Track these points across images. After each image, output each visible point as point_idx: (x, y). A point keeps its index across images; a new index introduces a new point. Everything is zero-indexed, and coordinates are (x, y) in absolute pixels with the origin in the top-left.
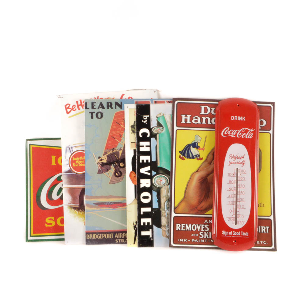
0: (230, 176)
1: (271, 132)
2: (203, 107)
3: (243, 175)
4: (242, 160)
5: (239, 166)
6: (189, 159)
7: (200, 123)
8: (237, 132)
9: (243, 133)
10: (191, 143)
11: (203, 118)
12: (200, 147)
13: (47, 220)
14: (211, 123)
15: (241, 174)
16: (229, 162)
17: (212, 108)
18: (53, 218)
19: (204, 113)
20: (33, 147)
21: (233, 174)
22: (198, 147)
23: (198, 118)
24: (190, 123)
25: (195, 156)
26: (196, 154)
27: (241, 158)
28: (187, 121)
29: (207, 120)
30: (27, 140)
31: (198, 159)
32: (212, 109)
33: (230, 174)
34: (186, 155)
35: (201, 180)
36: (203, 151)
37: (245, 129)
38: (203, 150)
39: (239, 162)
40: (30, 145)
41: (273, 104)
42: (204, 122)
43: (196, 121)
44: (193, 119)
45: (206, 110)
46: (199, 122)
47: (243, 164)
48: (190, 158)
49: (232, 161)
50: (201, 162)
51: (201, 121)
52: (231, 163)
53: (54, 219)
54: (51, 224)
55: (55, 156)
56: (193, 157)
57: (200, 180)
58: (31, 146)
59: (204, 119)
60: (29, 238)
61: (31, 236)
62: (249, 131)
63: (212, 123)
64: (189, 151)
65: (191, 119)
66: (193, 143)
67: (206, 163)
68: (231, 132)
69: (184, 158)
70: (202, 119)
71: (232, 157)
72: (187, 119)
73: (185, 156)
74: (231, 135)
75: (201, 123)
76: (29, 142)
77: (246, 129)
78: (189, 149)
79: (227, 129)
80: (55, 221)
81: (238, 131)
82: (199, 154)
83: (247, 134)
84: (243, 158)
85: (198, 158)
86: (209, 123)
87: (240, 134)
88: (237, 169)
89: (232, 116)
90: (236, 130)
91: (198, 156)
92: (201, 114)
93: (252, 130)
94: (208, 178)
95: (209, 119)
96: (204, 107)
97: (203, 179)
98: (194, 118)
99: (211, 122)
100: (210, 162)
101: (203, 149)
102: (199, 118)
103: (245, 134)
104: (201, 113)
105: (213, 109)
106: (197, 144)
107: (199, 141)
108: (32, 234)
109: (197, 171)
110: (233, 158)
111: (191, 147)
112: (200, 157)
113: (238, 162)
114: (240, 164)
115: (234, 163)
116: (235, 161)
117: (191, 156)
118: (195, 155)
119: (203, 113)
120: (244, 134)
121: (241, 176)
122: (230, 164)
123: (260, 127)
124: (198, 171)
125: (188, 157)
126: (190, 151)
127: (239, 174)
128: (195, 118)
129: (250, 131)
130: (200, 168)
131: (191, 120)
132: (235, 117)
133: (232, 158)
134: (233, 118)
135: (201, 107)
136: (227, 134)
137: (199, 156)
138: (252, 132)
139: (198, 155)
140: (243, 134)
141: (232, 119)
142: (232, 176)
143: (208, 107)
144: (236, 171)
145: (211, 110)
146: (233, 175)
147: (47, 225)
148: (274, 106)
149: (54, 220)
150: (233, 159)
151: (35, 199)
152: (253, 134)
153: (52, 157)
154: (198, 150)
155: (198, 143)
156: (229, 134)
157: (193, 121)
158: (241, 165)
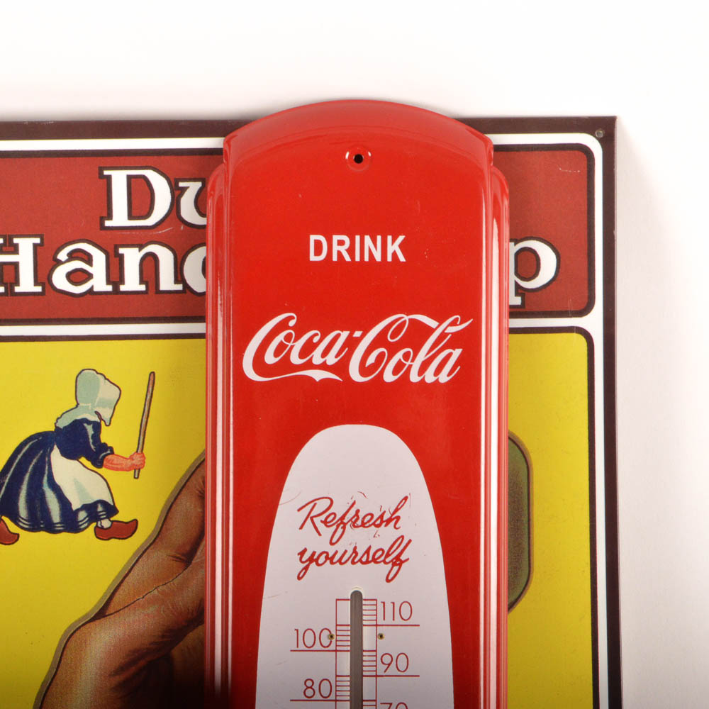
0: (309, 649)
1: (593, 322)
2: (119, 179)
3: (395, 641)
4: (384, 538)
5: (368, 580)
6: (43, 535)
7: (109, 288)
8: (351, 344)
9: (393, 350)
10: (52, 429)
11: (121, 251)
12: (116, 452)
14: (179, 287)
15: (380, 630)
16: (302, 554)
17: (181, 184)
19: (131, 217)
21: (326, 633)
22: (104, 448)
23: (88, 259)
24: (39, 289)
25: (82, 515)
26: (90, 501)
27: (382, 521)
28: (17, 283)
29: (149, 267)
31: (102, 534)
32: (184, 190)
33: (309, 634)
34: (23, 512)
35: (133, 669)
36: (136, 477)
37: (406, 318)
38: (137, 470)
39: (368, 552)
41: (605, 128)
42: (132, 282)
43: (77, 277)
44: (59, 263)
45: (140, 198)
46: (99, 283)
47: (398, 562)
48: (51, 529)
49: (319, 544)
50: (121, 551)
51: (115, 272)
52: (311, 560)
56: (71, 523)
57: (121, 669)
59: (132, 257)
62: (430, 331)
63: (186, 286)
64: (41, 485)
65: (44, 265)
66: (63, 423)
67: (160, 556)
68: (308, 349)
69: (13, 528)
70: (121, 257)
71: (317, 520)
72: (16, 265)
73: (15, 518)
74: (309, 366)
75: (116, 290)
77: (411, 320)
78: (43, 468)
79: (282, 326)
81: (358, 334)
82: (108, 499)
83: (422, 356)
84: (394, 519)
85: (106, 523)
86: (167, 282)
87: (371, 359)
88: (357, 598)
89: (313, 238)
90: (345, 335)
91: (100, 509)
92: (108, 223)
93: (453, 324)
94: (176, 652)
95: (165, 257)
96: (129, 178)
97: (142, 663)
98: (62, 255)
99: (179, 276)
100: (188, 548)
101: (137, 461)
102: (99, 257)
103: (406, 356)
104: (110, 217)
105: (193, 188)
106: (90, 430)
107: (106, 414)
109: (101, 613)
110: (325, 522)
111: (56, 456)
112: (114, 518)
113: (361, 551)
114: (375, 561)
115: (330, 559)
116: (340, 547)
117: (56, 516)
118: (85, 507)
119: (120, 217)
120: (399, 356)
121: (383, 646)
122: (306, 568)
123: (519, 291)
124: (111, 610)
125: (39, 521)
126: (45, 478)
127: (368, 634)
128: (73, 256)
129: (443, 335)
130: (120, 591)
131: (43, 273)
132: (336, 238)
133: (321, 527)
134: (318, 252)
135: (109, 178)
136: (285, 365)
137: (111, 510)
138: (455, 341)
139: (103, 503)
140: (390, 358)
141: (313, 258)
142: (325, 649)
143: (152, 175)
144: (346, 608)
145: (177, 194)
146: (326, 641)
148: (608, 143)
150: (327, 532)
152: (457, 353)
154: (103, 471)
155: (97, 427)
156: (295, 359)
157: (59, 279)
158: (383, 569)
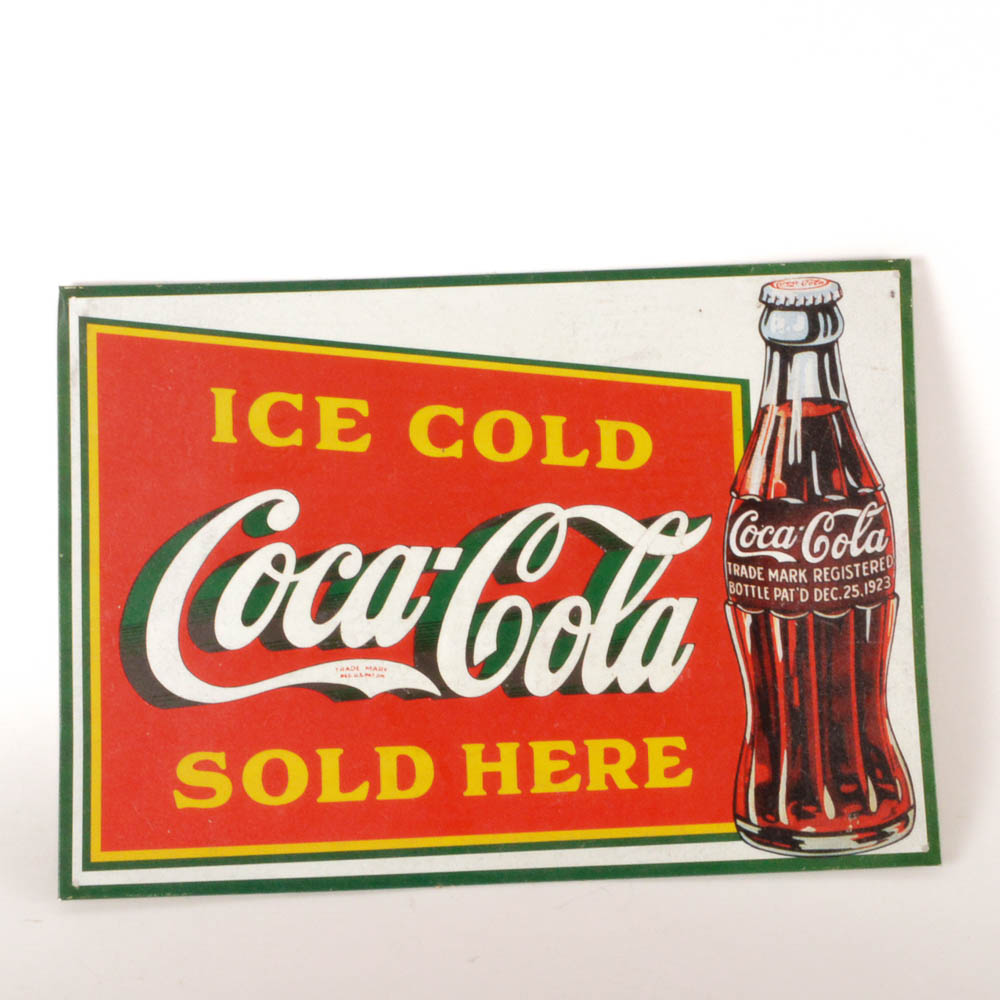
13: (186, 770)
18: (220, 759)
20: (101, 337)
30: (66, 294)
40: (84, 321)
53: (228, 760)
54: (208, 793)
55: (232, 392)
58: (93, 331)
60: (81, 878)
61: (89, 866)
76: (78, 307)
80: (234, 772)
108: (98, 855)
147: (182, 802)
149: (223, 766)
151: (115, 641)
153: (212, 397)
